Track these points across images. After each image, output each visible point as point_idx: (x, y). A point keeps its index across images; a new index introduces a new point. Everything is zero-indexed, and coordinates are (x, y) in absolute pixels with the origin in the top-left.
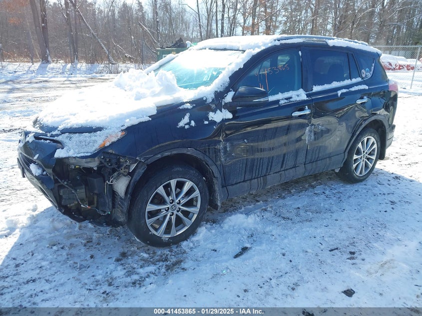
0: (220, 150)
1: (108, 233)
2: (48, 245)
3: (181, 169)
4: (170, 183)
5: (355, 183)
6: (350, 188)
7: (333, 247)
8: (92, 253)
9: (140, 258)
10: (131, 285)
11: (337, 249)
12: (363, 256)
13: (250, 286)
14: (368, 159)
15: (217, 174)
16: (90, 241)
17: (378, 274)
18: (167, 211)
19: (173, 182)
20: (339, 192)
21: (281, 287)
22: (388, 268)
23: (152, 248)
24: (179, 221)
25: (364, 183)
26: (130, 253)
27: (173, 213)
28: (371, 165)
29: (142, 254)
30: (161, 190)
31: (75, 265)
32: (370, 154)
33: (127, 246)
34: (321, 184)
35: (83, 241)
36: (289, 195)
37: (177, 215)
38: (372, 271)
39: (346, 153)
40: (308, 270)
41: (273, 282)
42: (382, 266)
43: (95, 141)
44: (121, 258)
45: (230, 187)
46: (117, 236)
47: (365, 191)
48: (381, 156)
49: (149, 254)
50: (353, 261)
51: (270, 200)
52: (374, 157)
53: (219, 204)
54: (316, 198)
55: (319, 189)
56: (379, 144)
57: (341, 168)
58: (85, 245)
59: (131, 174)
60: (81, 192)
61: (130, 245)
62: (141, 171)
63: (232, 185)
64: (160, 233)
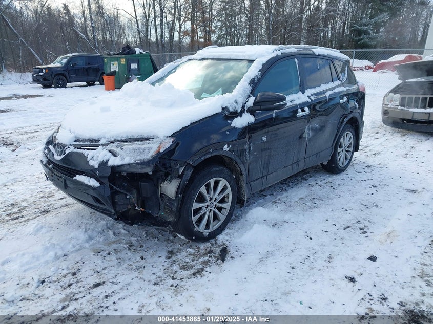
0: (245, 150)
1: (145, 236)
2: (94, 253)
3: (218, 169)
4: (210, 182)
5: (339, 173)
6: (336, 178)
7: (345, 226)
8: (141, 255)
9: (188, 253)
10: (193, 276)
11: (349, 227)
12: (371, 230)
13: (294, 264)
14: (347, 151)
15: (244, 172)
16: (131, 245)
17: (388, 242)
18: (207, 208)
19: (212, 181)
20: (329, 182)
21: (319, 261)
22: (394, 237)
23: (195, 244)
24: (216, 217)
25: (345, 172)
26: (176, 250)
27: (211, 210)
28: (349, 157)
29: (187, 250)
30: (203, 189)
31: (131, 267)
32: (348, 147)
33: (170, 245)
34: (311, 177)
35: (125, 246)
36: (289, 188)
37: (214, 212)
38: (383, 241)
39: (333, 147)
40: (334, 245)
41: (311, 257)
42: (388, 236)
43: (149, 149)
44: (170, 255)
45: (253, 183)
46: (156, 238)
47: (349, 179)
48: (356, 148)
49: (194, 249)
50: (366, 235)
51: (274, 193)
52: (351, 150)
53: (246, 199)
54: (313, 189)
55: (311, 181)
56: (355, 138)
57: (329, 161)
58: (129, 249)
59: (180, 177)
60: (132, 197)
61: (172, 243)
62: (189, 173)
63: (254, 181)
64: (201, 228)
